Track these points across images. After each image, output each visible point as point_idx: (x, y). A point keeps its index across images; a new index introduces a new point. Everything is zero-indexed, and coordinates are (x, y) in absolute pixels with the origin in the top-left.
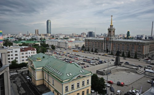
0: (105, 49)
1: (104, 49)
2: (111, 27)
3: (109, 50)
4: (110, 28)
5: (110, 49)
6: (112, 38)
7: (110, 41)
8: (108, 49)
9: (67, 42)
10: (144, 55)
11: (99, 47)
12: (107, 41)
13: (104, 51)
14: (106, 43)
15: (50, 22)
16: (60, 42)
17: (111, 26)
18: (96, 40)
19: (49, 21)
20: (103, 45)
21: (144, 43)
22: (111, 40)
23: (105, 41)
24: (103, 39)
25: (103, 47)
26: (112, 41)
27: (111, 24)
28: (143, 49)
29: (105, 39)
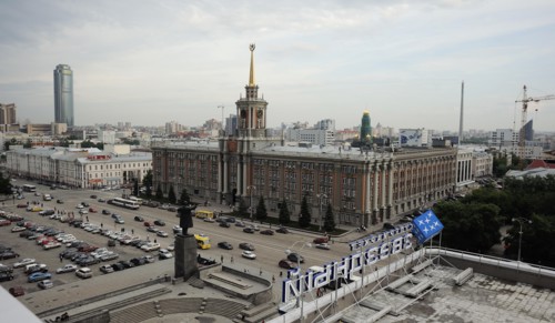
0: (225, 191)
1: (219, 191)
2: (248, 96)
3: (238, 194)
4: (244, 96)
5: (242, 192)
6: (248, 141)
7: (241, 156)
8: (235, 191)
9: (82, 160)
10: (366, 215)
11: (202, 180)
12: (229, 153)
13: (222, 199)
14: (228, 163)
15: (71, 75)
16: (57, 161)
17: (251, 90)
18: (192, 151)
19: (65, 72)
20: (216, 173)
21: (363, 163)
22: (245, 151)
23: (222, 155)
24: (215, 145)
25: (216, 182)
26: (250, 155)
27: (251, 80)
28: (360, 190)
29: (222, 146)
